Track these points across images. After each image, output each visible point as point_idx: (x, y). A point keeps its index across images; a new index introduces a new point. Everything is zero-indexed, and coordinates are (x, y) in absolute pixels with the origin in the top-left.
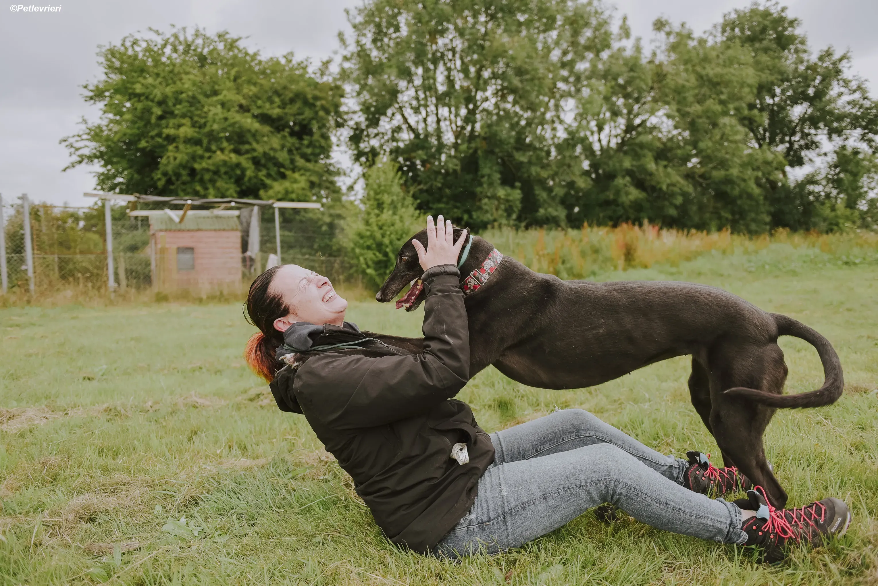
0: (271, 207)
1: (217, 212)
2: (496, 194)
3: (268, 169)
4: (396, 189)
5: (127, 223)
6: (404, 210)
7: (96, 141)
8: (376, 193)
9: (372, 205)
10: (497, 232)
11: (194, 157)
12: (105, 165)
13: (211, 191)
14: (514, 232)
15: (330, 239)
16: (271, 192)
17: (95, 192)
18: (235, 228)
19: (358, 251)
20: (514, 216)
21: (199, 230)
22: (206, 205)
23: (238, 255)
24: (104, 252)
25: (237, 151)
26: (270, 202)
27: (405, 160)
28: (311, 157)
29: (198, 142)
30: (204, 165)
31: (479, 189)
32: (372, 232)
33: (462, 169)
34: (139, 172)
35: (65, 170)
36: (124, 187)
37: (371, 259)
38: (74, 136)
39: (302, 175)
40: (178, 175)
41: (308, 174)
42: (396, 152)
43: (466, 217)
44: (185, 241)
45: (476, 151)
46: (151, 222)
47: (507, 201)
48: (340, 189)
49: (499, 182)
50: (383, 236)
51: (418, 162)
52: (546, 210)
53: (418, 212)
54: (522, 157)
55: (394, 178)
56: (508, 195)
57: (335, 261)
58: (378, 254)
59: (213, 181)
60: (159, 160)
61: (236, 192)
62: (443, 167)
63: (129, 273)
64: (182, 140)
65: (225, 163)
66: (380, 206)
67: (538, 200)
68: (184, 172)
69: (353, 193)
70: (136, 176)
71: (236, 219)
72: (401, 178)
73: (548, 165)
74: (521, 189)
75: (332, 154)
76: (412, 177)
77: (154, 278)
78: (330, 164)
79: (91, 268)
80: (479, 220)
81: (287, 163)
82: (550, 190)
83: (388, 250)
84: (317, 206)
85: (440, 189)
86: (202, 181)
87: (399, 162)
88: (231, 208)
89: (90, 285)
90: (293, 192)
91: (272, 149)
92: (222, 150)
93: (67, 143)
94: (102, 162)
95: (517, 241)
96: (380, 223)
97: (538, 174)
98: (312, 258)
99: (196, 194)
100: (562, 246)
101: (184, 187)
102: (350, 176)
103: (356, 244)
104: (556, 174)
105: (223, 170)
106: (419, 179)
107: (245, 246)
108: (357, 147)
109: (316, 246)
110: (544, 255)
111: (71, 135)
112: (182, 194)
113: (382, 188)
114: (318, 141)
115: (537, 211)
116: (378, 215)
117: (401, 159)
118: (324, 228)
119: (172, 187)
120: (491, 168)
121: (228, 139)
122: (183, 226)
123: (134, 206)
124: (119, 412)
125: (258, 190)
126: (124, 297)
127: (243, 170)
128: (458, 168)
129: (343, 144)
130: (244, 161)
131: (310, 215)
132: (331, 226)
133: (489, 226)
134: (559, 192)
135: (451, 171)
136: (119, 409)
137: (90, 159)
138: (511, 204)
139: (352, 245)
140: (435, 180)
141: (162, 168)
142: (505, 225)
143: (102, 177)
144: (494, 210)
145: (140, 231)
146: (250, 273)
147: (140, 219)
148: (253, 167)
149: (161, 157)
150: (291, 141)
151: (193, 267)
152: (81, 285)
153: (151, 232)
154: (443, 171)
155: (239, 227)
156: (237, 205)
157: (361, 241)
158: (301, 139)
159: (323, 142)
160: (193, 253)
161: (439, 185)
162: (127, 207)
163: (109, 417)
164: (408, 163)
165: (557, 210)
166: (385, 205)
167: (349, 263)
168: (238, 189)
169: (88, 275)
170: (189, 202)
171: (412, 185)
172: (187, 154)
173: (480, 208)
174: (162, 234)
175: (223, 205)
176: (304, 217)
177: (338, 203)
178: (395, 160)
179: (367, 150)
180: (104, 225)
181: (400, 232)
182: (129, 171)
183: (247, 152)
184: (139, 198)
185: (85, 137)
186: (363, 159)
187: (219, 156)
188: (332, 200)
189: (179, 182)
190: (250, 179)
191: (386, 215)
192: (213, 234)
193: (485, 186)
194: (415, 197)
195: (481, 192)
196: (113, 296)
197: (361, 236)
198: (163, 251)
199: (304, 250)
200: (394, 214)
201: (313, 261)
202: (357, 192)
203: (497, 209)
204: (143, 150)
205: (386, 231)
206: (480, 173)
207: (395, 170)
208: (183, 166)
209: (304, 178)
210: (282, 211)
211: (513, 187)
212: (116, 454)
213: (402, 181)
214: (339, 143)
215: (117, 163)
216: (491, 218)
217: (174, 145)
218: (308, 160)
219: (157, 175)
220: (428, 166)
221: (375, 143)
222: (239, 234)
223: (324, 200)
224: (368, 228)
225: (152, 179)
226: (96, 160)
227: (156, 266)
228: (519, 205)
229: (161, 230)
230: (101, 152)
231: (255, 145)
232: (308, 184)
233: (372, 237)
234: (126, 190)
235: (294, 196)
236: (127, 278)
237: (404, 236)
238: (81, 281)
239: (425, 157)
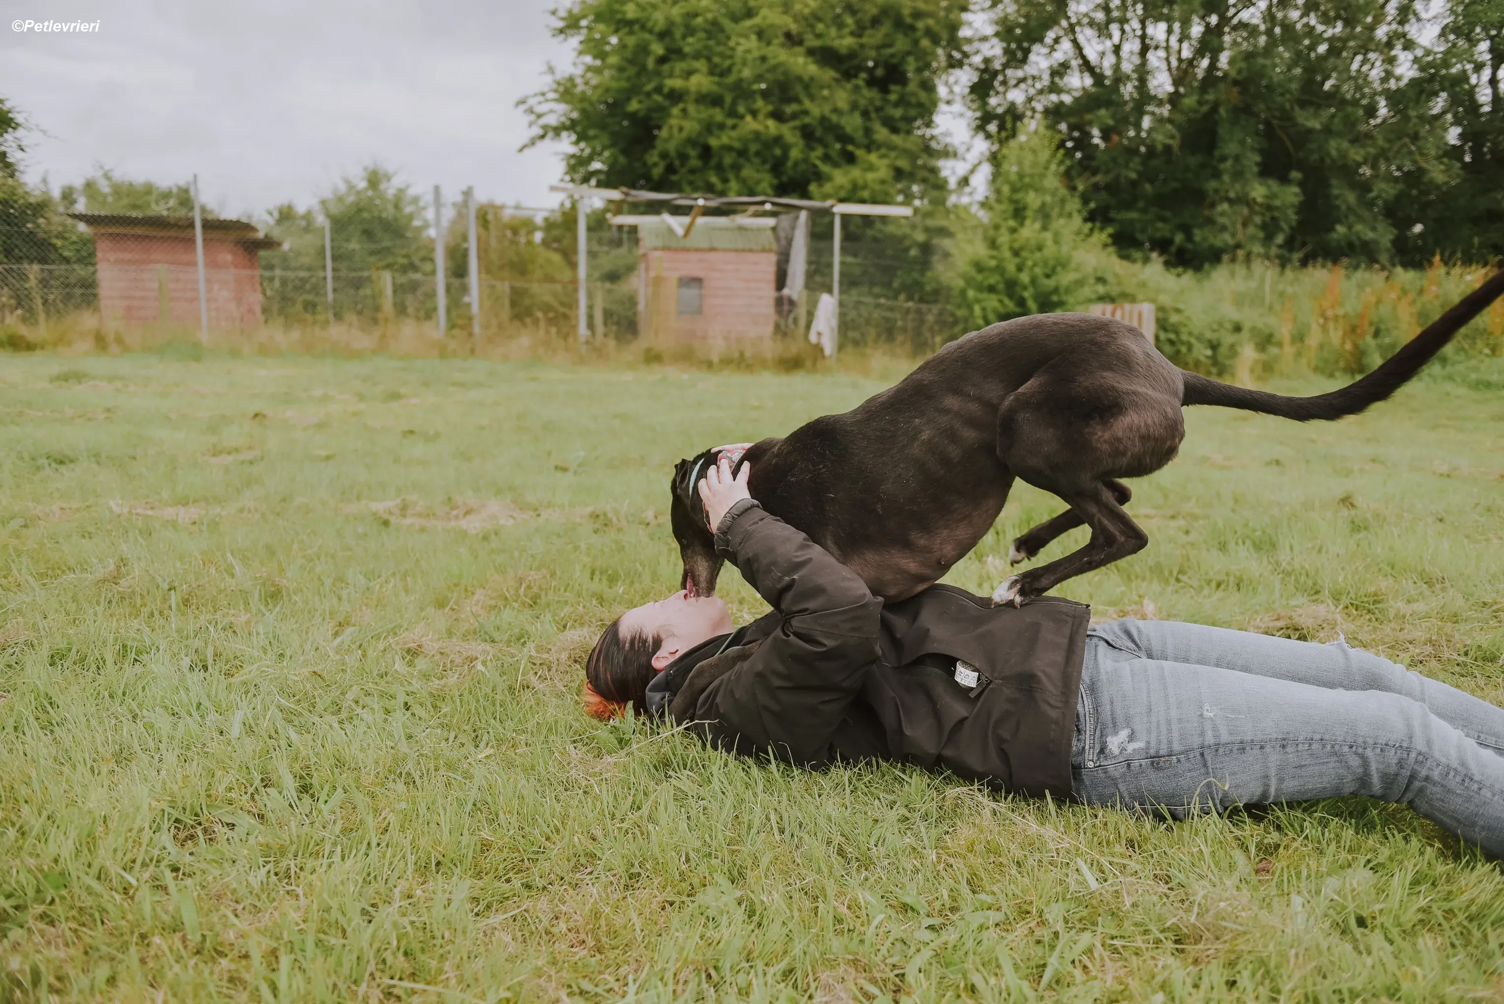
0: (827, 213)
1: (741, 220)
2: (1246, 195)
3: (826, 146)
4: (1052, 181)
5: (606, 235)
6: (1062, 221)
7: (567, 102)
8: (1014, 190)
9: (1004, 212)
10: (1240, 270)
11: (710, 127)
12: (577, 143)
13: (734, 185)
14: (1278, 270)
15: (922, 272)
16: (828, 188)
17: (563, 185)
18: (767, 247)
19: (971, 293)
20: (1280, 239)
21: (712, 249)
22: (725, 208)
23: (770, 293)
24: (574, 281)
25: (778, 116)
26: (828, 203)
27: (1072, 128)
28: (902, 125)
29: (715, 101)
30: (725, 140)
31: (1212, 185)
32: (1001, 260)
33: (1182, 147)
34: (625, 152)
35: (521, 150)
36: (602, 177)
37: (995, 311)
38: (535, 95)
39: (882, 156)
40: (683, 157)
41: (893, 154)
42: (1055, 113)
43: (1179, 238)
44: (691, 266)
45: (1215, 108)
46: (641, 234)
47: (1269, 208)
48: (946, 181)
49: (1256, 169)
50: (1020, 269)
51: (1096, 132)
52: (1350, 227)
53: (1089, 225)
54: (1312, 122)
55: (1049, 162)
56: (1271, 196)
57: (930, 310)
58: (1007, 301)
59: (736, 168)
60: (656, 132)
61: (773, 187)
62: (1143, 141)
63: (608, 315)
64: (692, 97)
65: (757, 135)
66: (1019, 213)
67: (1338, 208)
68: (693, 153)
69: (967, 190)
70: (622, 160)
71: (770, 233)
72: (1061, 162)
73: (1368, 136)
74: (1301, 184)
75: (938, 118)
76: (1081, 160)
77: (642, 325)
78: (933, 137)
79: (555, 304)
80: (1205, 245)
81: (859, 135)
82: (1364, 187)
83: (1026, 294)
84: (907, 211)
85: (1134, 183)
86: (720, 168)
87: (1060, 132)
88: (765, 214)
89: (553, 330)
90: (865, 187)
91: (835, 110)
92: (754, 113)
93: (523, 107)
94: (574, 137)
95: (1281, 287)
96: (1016, 245)
97: (1343, 155)
98: (890, 303)
99: (709, 189)
100: (1379, 302)
101: (691, 177)
102: (964, 159)
103: (969, 281)
104: (1383, 154)
105: (753, 148)
106: (1094, 164)
107: (781, 280)
108: (985, 104)
109: (896, 284)
110: (1336, 318)
111: (532, 93)
112: (687, 188)
113: (1027, 180)
114: (914, 94)
115: (1332, 229)
116: (1013, 231)
117: (1063, 127)
118: (913, 252)
119: (674, 178)
120: (1242, 143)
121: (765, 94)
122: (689, 243)
123: (618, 208)
124: (611, 521)
125: (808, 182)
126: (599, 352)
127: (786, 148)
128: (1175, 143)
129: (958, 99)
130: (789, 133)
131: (891, 229)
132: (926, 249)
133: (1226, 257)
134: (1385, 190)
135: (1159, 147)
136: (610, 515)
137: (557, 131)
138: (1276, 214)
139: (961, 283)
140: (1127, 165)
141: (660, 145)
142: (1259, 255)
143: (573, 162)
144: (1239, 227)
145: (623, 250)
146: (787, 326)
147: (626, 229)
148: (801, 143)
149: (659, 128)
150: (869, 95)
151: (699, 311)
152: (542, 332)
153: (641, 251)
154: (1143, 149)
155: (775, 247)
156: (775, 209)
157: (979, 277)
158: (885, 90)
159: (923, 96)
160: (701, 287)
161: (1133, 176)
162: (606, 210)
163: (597, 526)
164: (1076, 134)
165: (1374, 229)
166: (1029, 213)
167: (953, 315)
168: (775, 182)
169: (551, 315)
170: (701, 202)
171: (1080, 175)
172: (699, 121)
173: (1210, 221)
174: (658, 254)
175: (752, 209)
176: (881, 231)
177: (941, 208)
178: (1052, 127)
179: (1000, 110)
180: (575, 239)
181: (1052, 263)
182: (612, 150)
183: (794, 116)
184: (626, 194)
185: (551, 95)
186: (992, 127)
187: (750, 124)
188: (931, 202)
189: (684, 170)
190: (796, 164)
191: (1030, 231)
192: (731, 256)
193: (1226, 178)
194: (1085, 199)
195: (1216, 191)
196: (583, 349)
197: (979, 267)
198: (658, 282)
199: (877, 290)
200: (1045, 228)
201: (891, 309)
202: (975, 189)
203: (1245, 225)
204: (632, 116)
205: (1026, 259)
206: (1217, 153)
207: (1053, 146)
208: (691, 142)
209: (885, 162)
210: (845, 218)
211: (1284, 180)
212: (612, 580)
213: (1062, 168)
214: (950, 97)
215: (595, 137)
216: (1231, 241)
217: (681, 106)
218: (895, 130)
219: (653, 157)
220: (1115, 138)
221: (1016, 96)
222: (773, 258)
223: (917, 203)
224: (994, 253)
225: (645, 164)
226: (564, 134)
227: (647, 306)
228: (1293, 217)
229: (656, 249)
230: (572, 120)
231: (807, 104)
232: (891, 173)
233: (1000, 269)
234: (608, 181)
235: (866, 194)
236: (605, 324)
237: (1059, 269)
238: (542, 324)
239: (1111, 122)
